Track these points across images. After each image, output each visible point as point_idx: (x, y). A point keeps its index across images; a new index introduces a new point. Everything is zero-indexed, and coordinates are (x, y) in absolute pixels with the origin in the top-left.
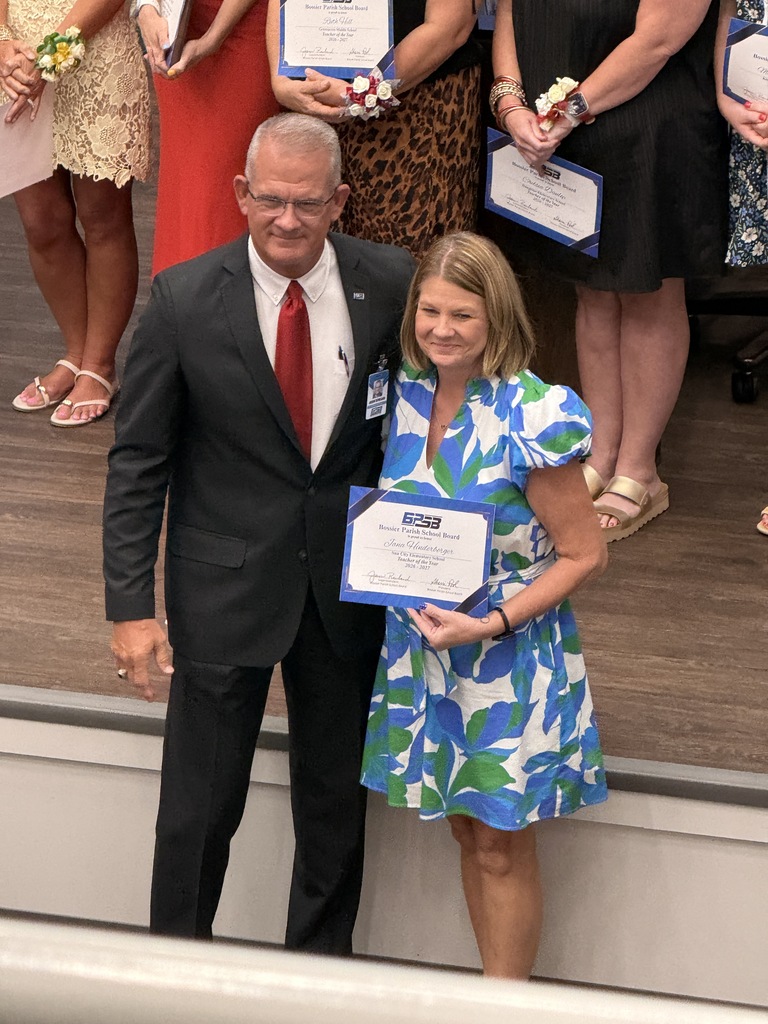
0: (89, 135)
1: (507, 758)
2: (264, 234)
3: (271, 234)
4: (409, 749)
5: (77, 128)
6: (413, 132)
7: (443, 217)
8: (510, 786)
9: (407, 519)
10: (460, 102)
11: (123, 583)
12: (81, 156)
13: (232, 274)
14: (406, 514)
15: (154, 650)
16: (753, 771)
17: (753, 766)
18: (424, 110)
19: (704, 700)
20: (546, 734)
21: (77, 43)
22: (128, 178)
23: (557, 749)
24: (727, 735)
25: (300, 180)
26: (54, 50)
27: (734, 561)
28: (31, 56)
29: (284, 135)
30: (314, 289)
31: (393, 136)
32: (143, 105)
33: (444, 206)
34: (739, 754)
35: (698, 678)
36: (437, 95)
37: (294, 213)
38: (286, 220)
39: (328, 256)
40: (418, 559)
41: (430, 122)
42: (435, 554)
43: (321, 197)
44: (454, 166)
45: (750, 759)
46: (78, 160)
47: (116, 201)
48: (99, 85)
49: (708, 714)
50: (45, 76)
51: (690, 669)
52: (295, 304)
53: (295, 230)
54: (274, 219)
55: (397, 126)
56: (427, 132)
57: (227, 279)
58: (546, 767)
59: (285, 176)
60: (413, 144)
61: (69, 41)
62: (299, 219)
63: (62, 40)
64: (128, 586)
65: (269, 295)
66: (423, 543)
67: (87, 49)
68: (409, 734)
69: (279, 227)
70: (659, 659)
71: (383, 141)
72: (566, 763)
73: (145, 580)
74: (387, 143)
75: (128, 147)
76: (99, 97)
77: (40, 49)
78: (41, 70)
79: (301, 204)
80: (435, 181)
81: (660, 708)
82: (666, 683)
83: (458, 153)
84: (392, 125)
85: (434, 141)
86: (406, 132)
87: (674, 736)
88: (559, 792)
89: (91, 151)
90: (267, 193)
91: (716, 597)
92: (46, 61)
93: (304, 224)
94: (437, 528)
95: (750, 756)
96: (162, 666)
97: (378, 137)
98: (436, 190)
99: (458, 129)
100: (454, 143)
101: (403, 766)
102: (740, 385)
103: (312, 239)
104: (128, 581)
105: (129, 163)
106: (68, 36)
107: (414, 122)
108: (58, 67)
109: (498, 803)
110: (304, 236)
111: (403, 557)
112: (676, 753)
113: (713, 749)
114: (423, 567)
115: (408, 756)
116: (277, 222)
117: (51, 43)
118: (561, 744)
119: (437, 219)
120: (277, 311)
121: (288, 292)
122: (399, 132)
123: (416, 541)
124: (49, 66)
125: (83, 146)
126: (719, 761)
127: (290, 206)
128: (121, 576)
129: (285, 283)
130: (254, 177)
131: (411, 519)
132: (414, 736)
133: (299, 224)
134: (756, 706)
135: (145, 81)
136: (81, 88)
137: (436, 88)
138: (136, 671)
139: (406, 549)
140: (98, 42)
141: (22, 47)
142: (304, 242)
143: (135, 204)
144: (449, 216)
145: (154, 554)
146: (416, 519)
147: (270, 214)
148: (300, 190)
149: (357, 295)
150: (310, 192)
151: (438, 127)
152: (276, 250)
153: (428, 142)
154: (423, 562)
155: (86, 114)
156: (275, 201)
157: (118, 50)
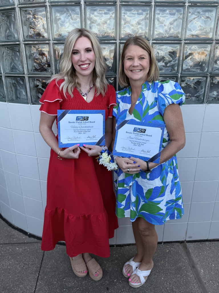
1: (160, 203)
4: (125, 200)
8: (161, 212)
9: (135, 130)
14: (135, 128)
20: (171, 194)
23: (174, 198)
40: (137, 143)
42: (143, 141)
58: (171, 204)
66: (139, 138)
68: (125, 196)
72: (178, 203)
88: (176, 212)
94: (145, 133)
101: (123, 205)
109: (157, 217)
111: (133, 142)
114: (139, 146)
115: (125, 202)
118: (176, 197)
123: (137, 137)
131: (136, 130)
132: (127, 196)
139: (134, 140)
146: (138, 130)
154: (139, 144)
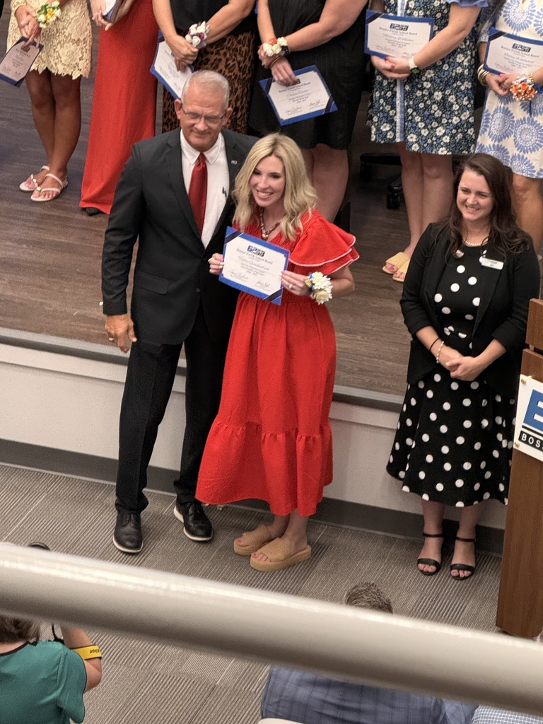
0: (60, 53)
2: (188, 131)
3: (192, 131)
5: (54, 50)
6: (227, 60)
7: (239, 104)
10: (249, 46)
11: (112, 297)
12: (56, 64)
13: (171, 147)
15: (128, 331)
16: (385, 392)
17: (385, 390)
18: (233, 50)
19: (365, 356)
21: (58, 9)
22: (79, 75)
24: (374, 374)
25: (209, 106)
26: (46, 13)
27: (383, 287)
28: (34, 15)
29: (202, 83)
30: (212, 158)
31: (217, 62)
32: (88, 40)
33: (240, 98)
34: (379, 384)
35: (362, 344)
36: (239, 42)
37: (205, 123)
38: (200, 125)
39: (220, 142)
41: (235, 55)
43: (218, 115)
44: (245, 78)
45: (385, 387)
46: (54, 66)
47: (72, 86)
48: (66, 29)
49: (365, 363)
50: (41, 25)
51: (358, 340)
52: (201, 164)
53: (205, 131)
54: (193, 125)
55: (219, 57)
56: (234, 60)
57: (168, 150)
59: (201, 104)
60: (226, 66)
61: (54, 8)
62: (207, 125)
63: (50, 8)
64: (114, 298)
65: (189, 160)
67: (62, 11)
69: (197, 129)
70: (343, 335)
71: (212, 64)
73: (121, 296)
74: (214, 66)
75: (80, 59)
76: (67, 34)
77: (39, 11)
78: (39, 23)
79: (208, 118)
80: (236, 85)
81: (342, 358)
82: (346, 347)
83: (247, 72)
84: (217, 56)
85: (237, 65)
86: (224, 60)
87: (348, 373)
89: (61, 61)
90: (192, 111)
91: (373, 305)
92: (42, 18)
93: (209, 128)
95: (385, 385)
96: (131, 338)
97: (210, 63)
98: (236, 89)
99: (248, 59)
100: (246, 66)
102: (391, 200)
103: (212, 135)
104: (114, 296)
105: (80, 67)
106: (53, 6)
107: (228, 56)
108: (48, 21)
110: (209, 133)
112: (348, 382)
113: (367, 381)
116: (196, 126)
117: (44, 9)
119: (236, 104)
120: (192, 167)
121: (198, 158)
122: (220, 60)
124: (43, 21)
125: (57, 58)
126: (369, 387)
127: (203, 119)
128: (111, 293)
129: (198, 154)
130: (185, 102)
133: (206, 128)
134: (389, 360)
135: (89, 28)
136: (57, 30)
137: (239, 38)
138: (119, 340)
140: (67, 7)
141: (30, 10)
142: (209, 136)
143: (81, 88)
144: (241, 103)
145: (127, 282)
147: (192, 122)
148: (208, 111)
149: (233, 162)
150: (212, 113)
151: (239, 58)
152: (194, 139)
153: (234, 64)
155: (60, 42)
156: (196, 115)
157: (76, 11)
